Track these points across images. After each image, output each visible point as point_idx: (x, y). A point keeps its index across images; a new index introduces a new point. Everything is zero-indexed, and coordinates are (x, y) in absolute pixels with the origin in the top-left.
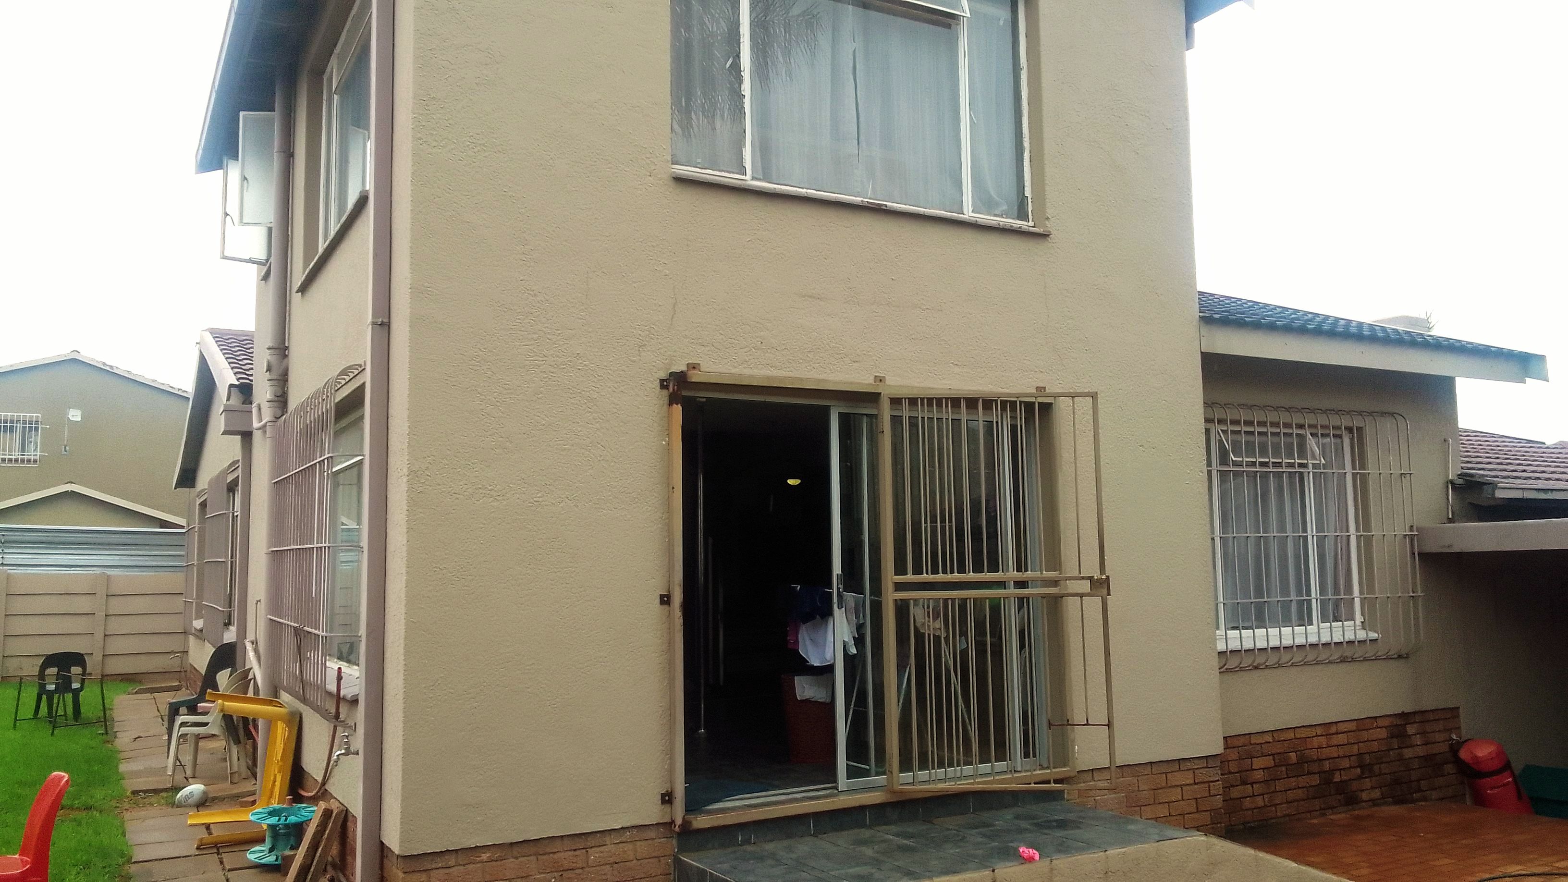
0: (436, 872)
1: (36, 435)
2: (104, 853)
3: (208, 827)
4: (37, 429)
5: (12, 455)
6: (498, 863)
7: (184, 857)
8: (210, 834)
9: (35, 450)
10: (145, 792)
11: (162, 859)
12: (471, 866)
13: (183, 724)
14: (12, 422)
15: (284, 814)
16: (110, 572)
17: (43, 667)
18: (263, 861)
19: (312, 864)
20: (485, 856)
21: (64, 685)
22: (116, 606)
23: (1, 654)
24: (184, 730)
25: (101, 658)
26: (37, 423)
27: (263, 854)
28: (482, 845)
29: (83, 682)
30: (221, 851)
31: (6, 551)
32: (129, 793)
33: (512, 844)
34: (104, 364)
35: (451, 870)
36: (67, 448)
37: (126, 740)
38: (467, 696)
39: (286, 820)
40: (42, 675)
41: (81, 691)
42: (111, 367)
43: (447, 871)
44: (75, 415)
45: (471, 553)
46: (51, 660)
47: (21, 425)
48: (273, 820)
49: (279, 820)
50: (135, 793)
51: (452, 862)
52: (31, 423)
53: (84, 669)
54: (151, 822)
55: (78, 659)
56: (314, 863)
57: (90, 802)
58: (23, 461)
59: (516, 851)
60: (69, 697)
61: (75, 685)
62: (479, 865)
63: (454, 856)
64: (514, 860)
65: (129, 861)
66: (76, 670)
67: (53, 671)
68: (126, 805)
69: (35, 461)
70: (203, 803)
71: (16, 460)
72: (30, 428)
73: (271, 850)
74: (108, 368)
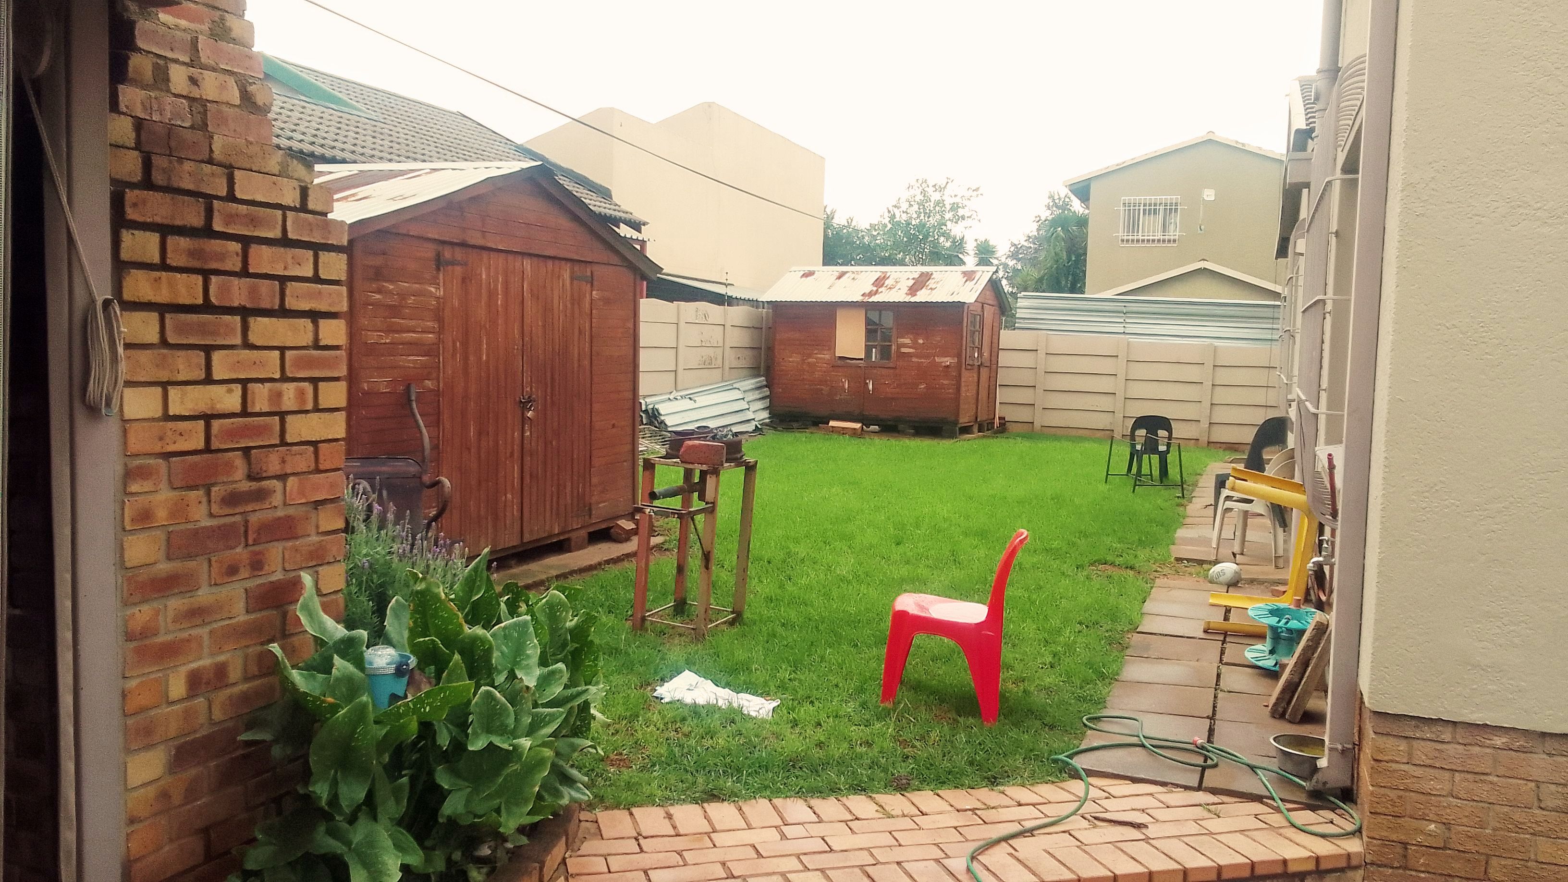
0: (1422, 743)
1: (1176, 217)
2: (1114, 616)
3: (1228, 610)
4: (1176, 210)
5: (1155, 236)
6: (1518, 754)
7: (1188, 637)
8: (1226, 618)
9: (1175, 231)
10: (1188, 560)
11: (1166, 635)
12: (1477, 749)
13: (1228, 498)
14: (1155, 205)
15: (1287, 616)
16: (1217, 343)
17: (1135, 428)
18: (1260, 664)
19: (1300, 682)
20: (1499, 741)
21: (1151, 446)
22: (1223, 376)
23: (1122, 415)
24: (1229, 504)
25: (1207, 426)
26: (1176, 204)
27: (1263, 655)
28: (1494, 725)
29: (1169, 445)
30: (1228, 639)
31: (1127, 321)
32: (1172, 559)
33: (1543, 735)
34: (1237, 142)
35: (1444, 746)
36: (1202, 227)
37: (1199, 506)
38: (1481, 513)
39: (1287, 623)
40: (1133, 436)
41: (1169, 453)
42: (1243, 145)
43: (1439, 746)
44: (1209, 195)
45: (1499, 305)
46: (1141, 422)
47: (1162, 208)
48: (1273, 621)
49: (1279, 622)
50: (1179, 560)
51: (1447, 737)
52: (1171, 204)
53: (1170, 433)
54: (1175, 593)
55: (1164, 423)
56: (1303, 683)
57: (1132, 561)
58: (1164, 241)
59: (1550, 745)
60: (1155, 458)
61: (1162, 448)
62: (1488, 750)
63: (1450, 728)
64: (1545, 756)
65: (1135, 630)
66: (1162, 433)
67: (1142, 432)
68: (1166, 571)
69: (1174, 241)
70: (1233, 584)
71: (1159, 241)
72: (1171, 209)
73: (1272, 652)
74: (1240, 146)
